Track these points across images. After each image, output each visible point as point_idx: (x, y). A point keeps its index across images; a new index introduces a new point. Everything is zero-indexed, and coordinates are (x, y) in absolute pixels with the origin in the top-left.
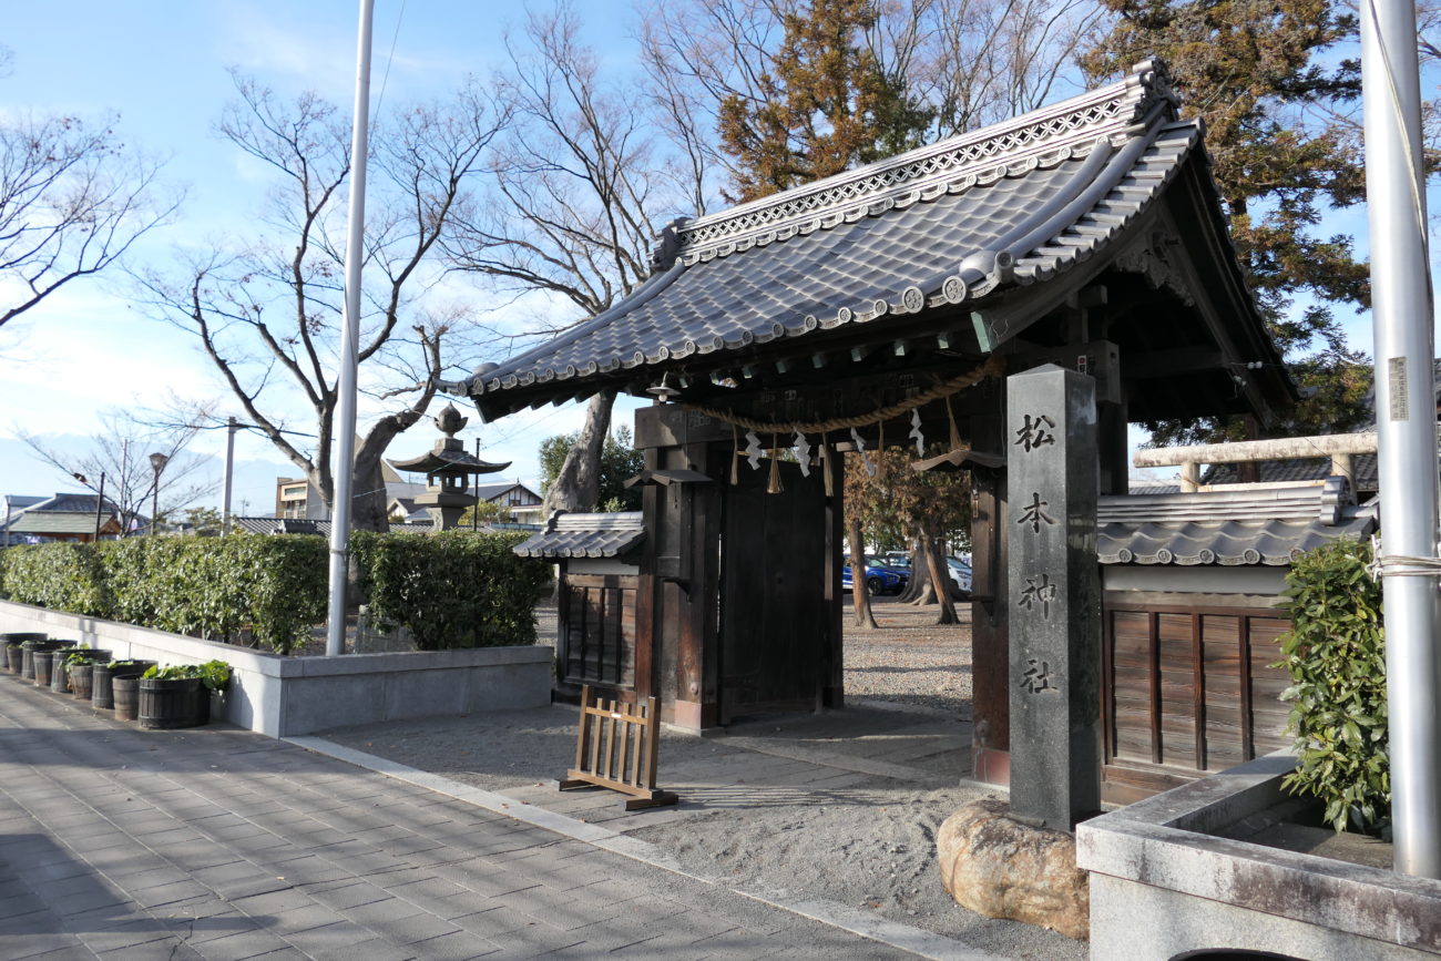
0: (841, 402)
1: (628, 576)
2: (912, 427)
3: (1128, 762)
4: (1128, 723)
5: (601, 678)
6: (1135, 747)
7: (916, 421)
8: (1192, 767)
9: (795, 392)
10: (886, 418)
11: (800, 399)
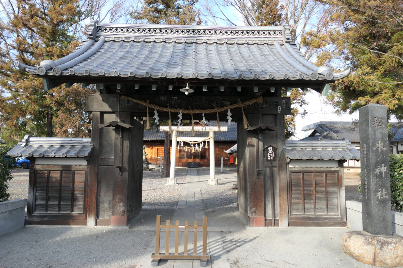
0: (198, 104)
1: (80, 165)
2: (228, 115)
3: (296, 215)
4: (295, 204)
5: (59, 210)
6: (297, 210)
7: (229, 113)
8: (313, 213)
9: (176, 98)
10: (219, 111)
11: (179, 101)
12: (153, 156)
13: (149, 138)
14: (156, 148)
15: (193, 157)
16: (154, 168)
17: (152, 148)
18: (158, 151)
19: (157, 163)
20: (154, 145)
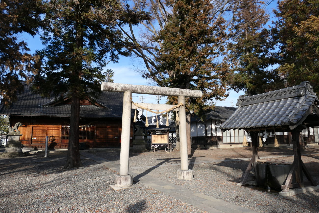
12: (26, 137)
13: (23, 114)
14: (31, 126)
15: (86, 138)
16: (28, 152)
17: (26, 127)
18: (34, 131)
19: (32, 145)
20: (28, 123)
